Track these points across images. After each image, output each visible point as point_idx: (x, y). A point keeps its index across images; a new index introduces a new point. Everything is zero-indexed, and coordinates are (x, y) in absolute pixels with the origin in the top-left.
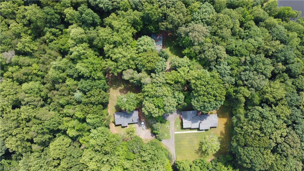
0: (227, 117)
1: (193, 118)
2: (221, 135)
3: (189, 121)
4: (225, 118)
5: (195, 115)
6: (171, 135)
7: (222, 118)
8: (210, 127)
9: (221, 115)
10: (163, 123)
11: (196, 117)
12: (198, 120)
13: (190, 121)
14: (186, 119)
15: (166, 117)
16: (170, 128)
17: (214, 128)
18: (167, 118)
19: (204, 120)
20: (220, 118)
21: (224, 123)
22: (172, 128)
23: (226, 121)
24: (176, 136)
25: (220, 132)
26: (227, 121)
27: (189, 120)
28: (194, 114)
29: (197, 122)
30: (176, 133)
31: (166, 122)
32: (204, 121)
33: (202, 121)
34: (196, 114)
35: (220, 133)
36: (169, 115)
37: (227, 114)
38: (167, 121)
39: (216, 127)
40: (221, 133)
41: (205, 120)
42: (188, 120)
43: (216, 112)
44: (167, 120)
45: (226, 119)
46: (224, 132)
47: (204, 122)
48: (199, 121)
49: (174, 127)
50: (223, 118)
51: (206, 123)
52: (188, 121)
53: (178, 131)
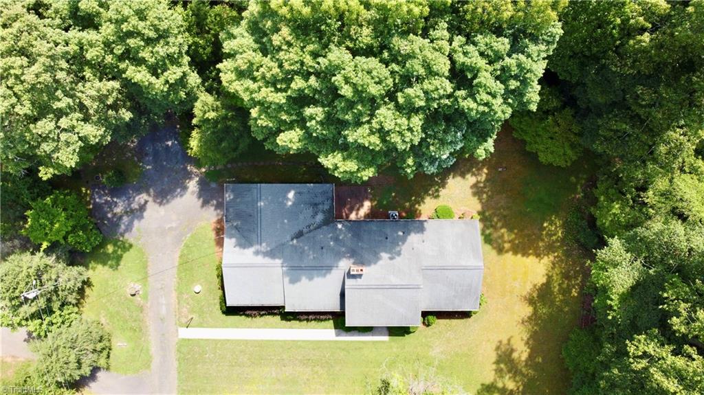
0: (550, 248)
1: (299, 235)
2: (499, 371)
3: (268, 261)
4: (538, 255)
5: (320, 217)
6: (153, 348)
7: (515, 253)
8: (425, 314)
9: (510, 230)
10: (104, 264)
11: (324, 236)
12: (339, 256)
13: (278, 262)
14: (250, 245)
15: (125, 219)
16: (145, 297)
17: (455, 322)
18: (129, 228)
19: (378, 259)
20: (500, 250)
21: (529, 287)
22: (163, 301)
23: (544, 280)
24: (191, 354)
25: (498, 348)
26: (549, 278)
27: (271, 254)
28: (310, 211)
29: (329, 269)
30: (184, 333)
31: (119, 258)
32: (380, 263)
33: (361, 262)
34: (326, 207)
35: (494, 357)
36: (142, 208)
37: (554, 228)
38: (131, 246)
39: (465, 315)
40: (505, 358)
41: (384, 255)
42: (264, 247)
43: (479, 207)
44: (131, 240)
45: (547, 261)
46: (522, 352)
47: (380, 270)
48: (345, 264)
49: (174, 294)
50: (525, 254)
51: (394, 280)
52: (260, 260)
53: (200, 325)
